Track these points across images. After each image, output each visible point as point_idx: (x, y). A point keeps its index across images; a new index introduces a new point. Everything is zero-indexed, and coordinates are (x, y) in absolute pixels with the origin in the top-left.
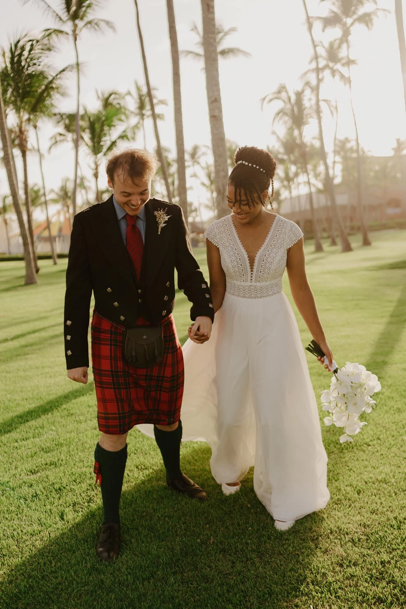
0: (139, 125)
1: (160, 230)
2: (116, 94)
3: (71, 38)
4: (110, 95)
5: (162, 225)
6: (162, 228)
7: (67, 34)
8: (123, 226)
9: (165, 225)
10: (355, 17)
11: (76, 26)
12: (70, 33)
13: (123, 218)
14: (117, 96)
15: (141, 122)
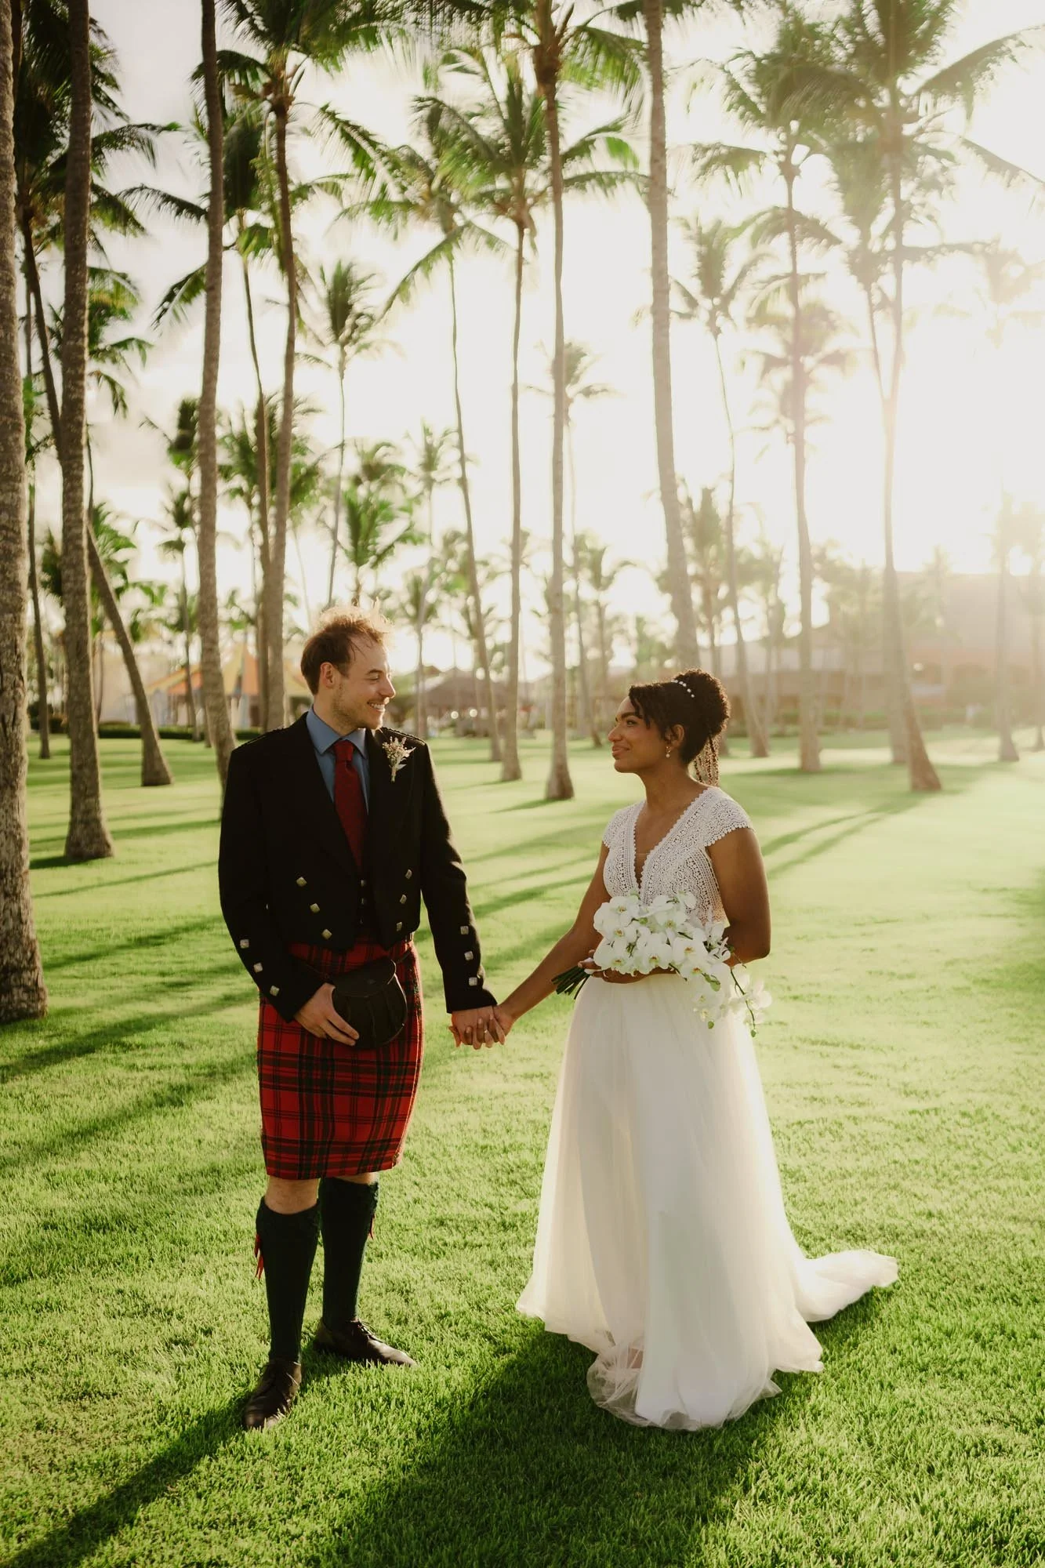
0: (421, 498)
1: (394, 774)
2: (388, 445)
3: (337, 374)
4: (377, 448)
5: (398, 767)
6: (398, 772)
7: (330, 366)
8: (327, 765)
9: (403, 766)
10: (820, 355)
11: (344, 354)
12: (335, 365)
13: (328, 751)
14: (390, 450)
15: (426, 493)
